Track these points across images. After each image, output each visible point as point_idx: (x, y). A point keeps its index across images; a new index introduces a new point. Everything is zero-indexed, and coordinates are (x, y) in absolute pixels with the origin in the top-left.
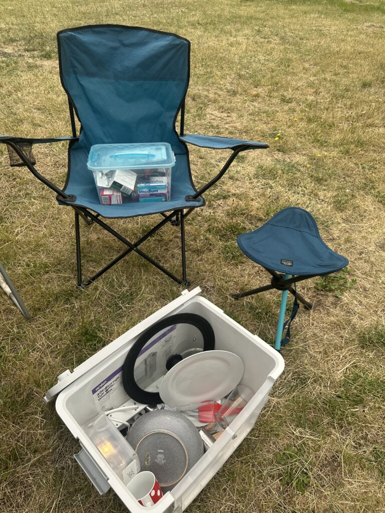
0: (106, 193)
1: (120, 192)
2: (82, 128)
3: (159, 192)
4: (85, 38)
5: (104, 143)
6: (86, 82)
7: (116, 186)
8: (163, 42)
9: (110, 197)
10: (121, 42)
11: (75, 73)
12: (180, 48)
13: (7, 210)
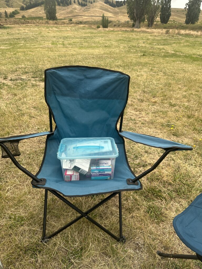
0: (69, 173)
1: (78, 172)
2: (56, 127)
3: (106, 173)
4: (62, 73)
5: (70, 137)
7: (76, 169)
8: (112, 77)
9: (71, 176)
10: (85, 76)
11: (55, 94)
12: (123, 80)
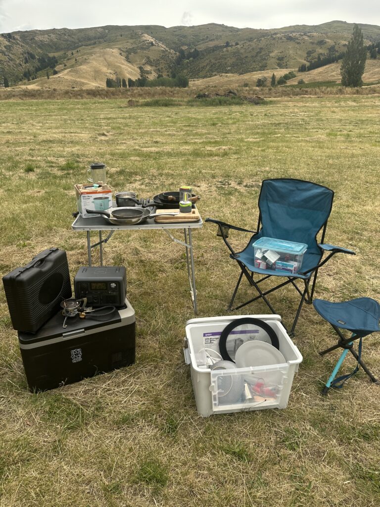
0: (258, 261)
1: (266, 262)
2: (262, 228)
3: (288, 268)
4: (276, 184)
5: (271, 237)
6: (271, 205)
7: (264, 258)
8: (319, 190)
9: (260, 264)
10: (297, 188)
11: (267, 200)
12: (327, 195)
13: (213, 266)
